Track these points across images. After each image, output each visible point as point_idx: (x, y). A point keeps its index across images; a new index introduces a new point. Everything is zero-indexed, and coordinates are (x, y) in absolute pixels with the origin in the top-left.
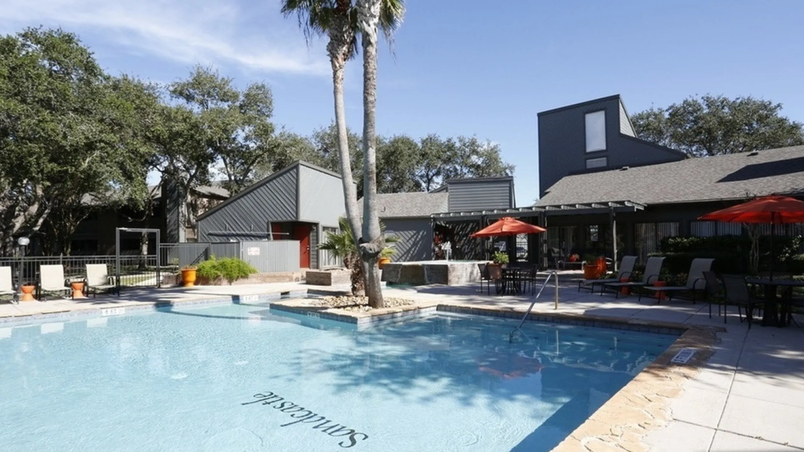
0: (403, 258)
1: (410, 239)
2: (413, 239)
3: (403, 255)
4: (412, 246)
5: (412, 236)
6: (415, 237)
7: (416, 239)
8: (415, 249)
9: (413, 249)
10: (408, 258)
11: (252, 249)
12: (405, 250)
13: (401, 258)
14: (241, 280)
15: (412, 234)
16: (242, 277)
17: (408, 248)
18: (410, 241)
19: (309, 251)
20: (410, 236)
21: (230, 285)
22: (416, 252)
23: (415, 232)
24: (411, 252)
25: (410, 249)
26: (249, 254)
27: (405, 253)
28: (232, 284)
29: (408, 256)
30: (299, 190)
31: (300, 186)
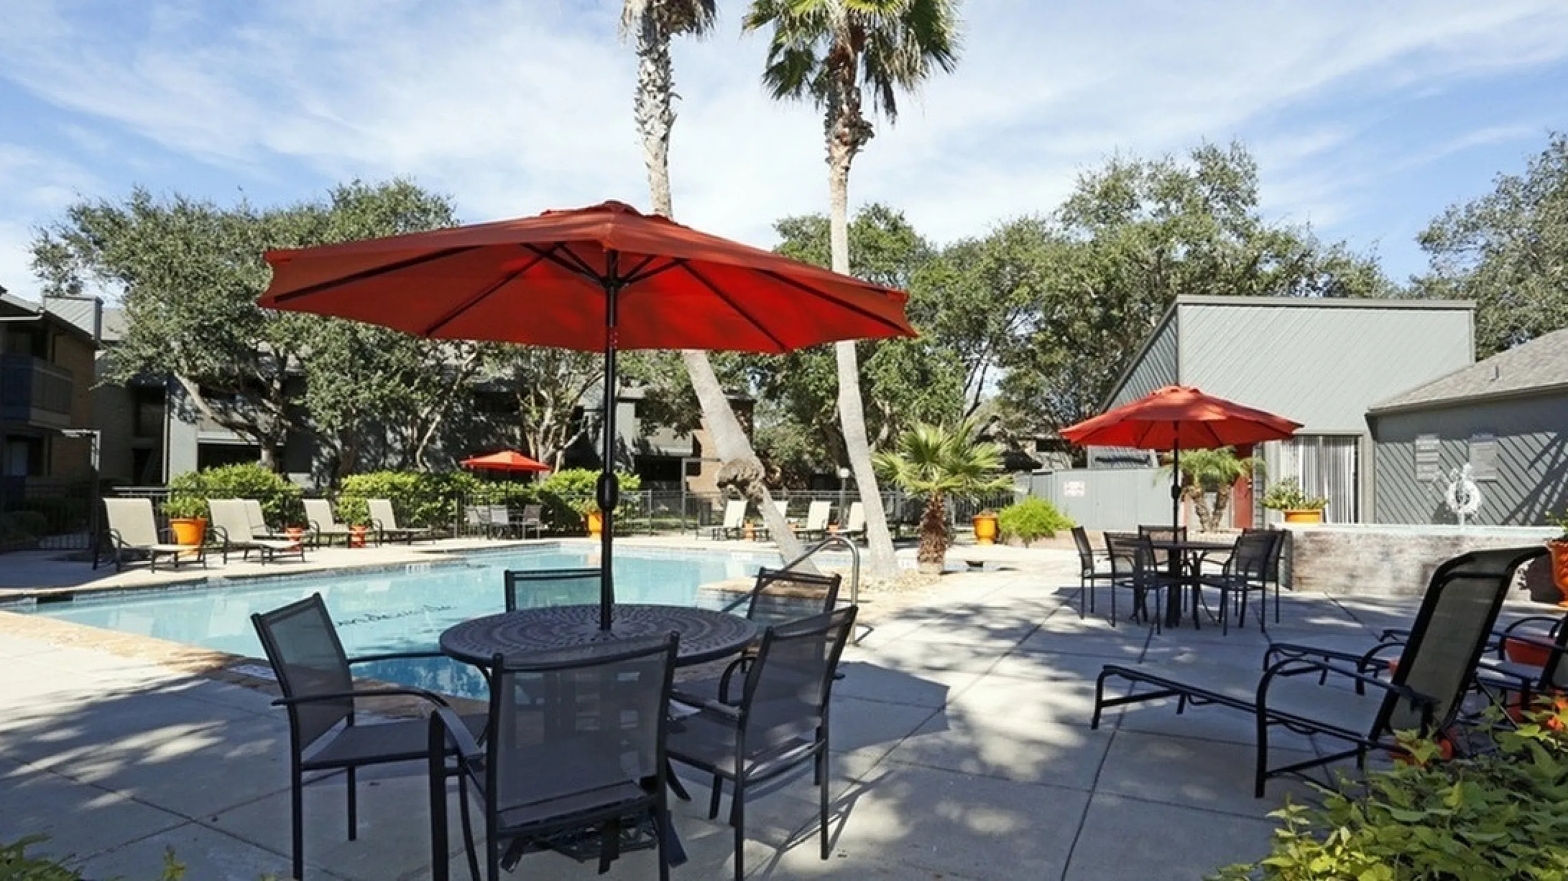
0: (1520, 516)
1: (1539, 457)
2: (1547, 458)
3: (1519, 508)
4: (1546, 481)
5: (1546, 450)
6: (1553, 450)
7: (1555, 459)
8: (1554, 489)
9: (1547, 490)
10: (1533, 517)
11: (1071, 483)
12: (1525, 494)
13: (1513, 515)
14: (1044, 541)
15: (1546, 442)
16: (1044, 535)
17: (1532, 487)
18: (1539, 465)
19: (1251, 489)
20: (1539, 449)
21: (1027, 546)
22: (1556, 497)
23: (1552, 435)
24: (1543, 498)
25: (1540, 489)
26: (1066, 493)
27: (1526, 501)
28: (1030, 545)
29: (1531, 509)
30: (1180, 359)
31: (1180, 350)
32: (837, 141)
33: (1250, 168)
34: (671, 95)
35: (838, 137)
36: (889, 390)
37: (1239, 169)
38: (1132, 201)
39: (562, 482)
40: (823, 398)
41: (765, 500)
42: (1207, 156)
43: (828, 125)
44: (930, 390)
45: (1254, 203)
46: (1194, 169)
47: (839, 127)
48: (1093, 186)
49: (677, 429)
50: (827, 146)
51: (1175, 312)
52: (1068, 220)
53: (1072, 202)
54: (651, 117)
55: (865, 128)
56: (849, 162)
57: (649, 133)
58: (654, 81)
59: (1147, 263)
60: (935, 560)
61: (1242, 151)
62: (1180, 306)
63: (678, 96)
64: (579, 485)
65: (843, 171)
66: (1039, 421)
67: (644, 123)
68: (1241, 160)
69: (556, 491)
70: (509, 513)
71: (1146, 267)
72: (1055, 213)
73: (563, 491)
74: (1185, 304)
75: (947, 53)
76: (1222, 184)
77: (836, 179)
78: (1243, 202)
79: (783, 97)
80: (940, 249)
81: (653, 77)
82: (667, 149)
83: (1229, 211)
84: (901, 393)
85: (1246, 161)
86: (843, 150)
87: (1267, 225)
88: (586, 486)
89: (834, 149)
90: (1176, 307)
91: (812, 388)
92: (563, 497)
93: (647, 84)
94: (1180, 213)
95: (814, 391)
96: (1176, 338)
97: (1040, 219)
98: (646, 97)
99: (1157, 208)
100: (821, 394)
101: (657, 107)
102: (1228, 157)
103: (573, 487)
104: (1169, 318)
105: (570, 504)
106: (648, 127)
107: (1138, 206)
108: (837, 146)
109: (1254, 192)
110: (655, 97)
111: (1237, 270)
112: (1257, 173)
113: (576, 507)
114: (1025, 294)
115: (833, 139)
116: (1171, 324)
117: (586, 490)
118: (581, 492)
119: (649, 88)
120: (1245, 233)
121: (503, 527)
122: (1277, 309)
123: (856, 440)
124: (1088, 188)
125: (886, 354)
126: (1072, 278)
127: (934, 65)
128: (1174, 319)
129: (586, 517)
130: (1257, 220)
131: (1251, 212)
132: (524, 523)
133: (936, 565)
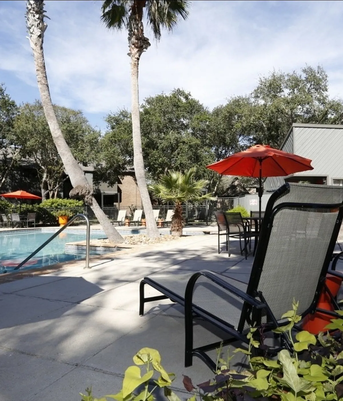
11: (252, 200)
30: (294, 149)
31: (294, 146)
32: (133, 46)
33: (325, 76)
34: (44, 16)
35: (133, 44)
36: (182, 163)
37: (321, 77)
38: (281, 89)
39: (48, 204)
40: (157, 167)
41: (94, 204)
42: (309, 71)
43: (129, 39)
44: (199, 163)
45: (327, 91)
46: (304, 76)
47: (133, 39)
48: (265, 83)
49: (109, 183)
50: (129, 48)
51: (292, 130)
52: (257, 97)
53: (258, 89)
54: (33, 25)
55: (146, 41)
56: (139, 56)
57: (32, 33)
58: (34, 8)
59: (287, 114)
60: (178, 230)
61: (322, 70)
62: (294, 128)
63: (47, 17)
64: (56, 205)
65: (136, 60)
66: (255, 180)
67: (29, 28)
68: (321, 73)
69: (45, 207)
70: (20, 217)
71: (287, 116)
72: (251, 94)
73: (48, 207)
74: (296, 127)
75: (184, 10)
76: (314, 82)
77: (133, 63)
78: (323, 90)
79: (112, 27)
80: (211, 110)
81: (33, 6)
82: (42, 42)
83: (317, 93)
84: (188, 164)
85: (323, 73)
86: (136, 50)
87: (330, 99)
88: (58, 205)
89: (132, 49)
90: (292, 128)
91: (152, 163)
92: (48, 210)
93: (30, 10)
94: (298, 94)
95: (153, 165)
96: (293, 141)
97: (247, 97)
98: (30, 16)
99: (290, 92)
100: (156, 166)
101: (36, 21)
102: (316, 72)
103: (53, 206)
104: (290, 133)
105: (52, 213)
106: (31, 30)
107: (283, 91)
108: (133, 49)
109: (326, 86)
110: (34, 16)
111: (320, 116)
112: (328, 79)
113: (54, 214)
114: (239, 126)
115: (131, 45)
116: (291, 135)
117: (59, 207)
118: (56, 207)
119: (31, 11)
120: (322, 101)
121: (17, 223)
122: (332, 129)
123: (141, 178)
124: (263, 84)
125: (181, 149)
126: (256, 119)
127: (179, 16)
128: (292, 133)
129: (58, 218)
130: (327, 97)
131: (325, 94)
132: (27, 221)
133: (178, 232)
